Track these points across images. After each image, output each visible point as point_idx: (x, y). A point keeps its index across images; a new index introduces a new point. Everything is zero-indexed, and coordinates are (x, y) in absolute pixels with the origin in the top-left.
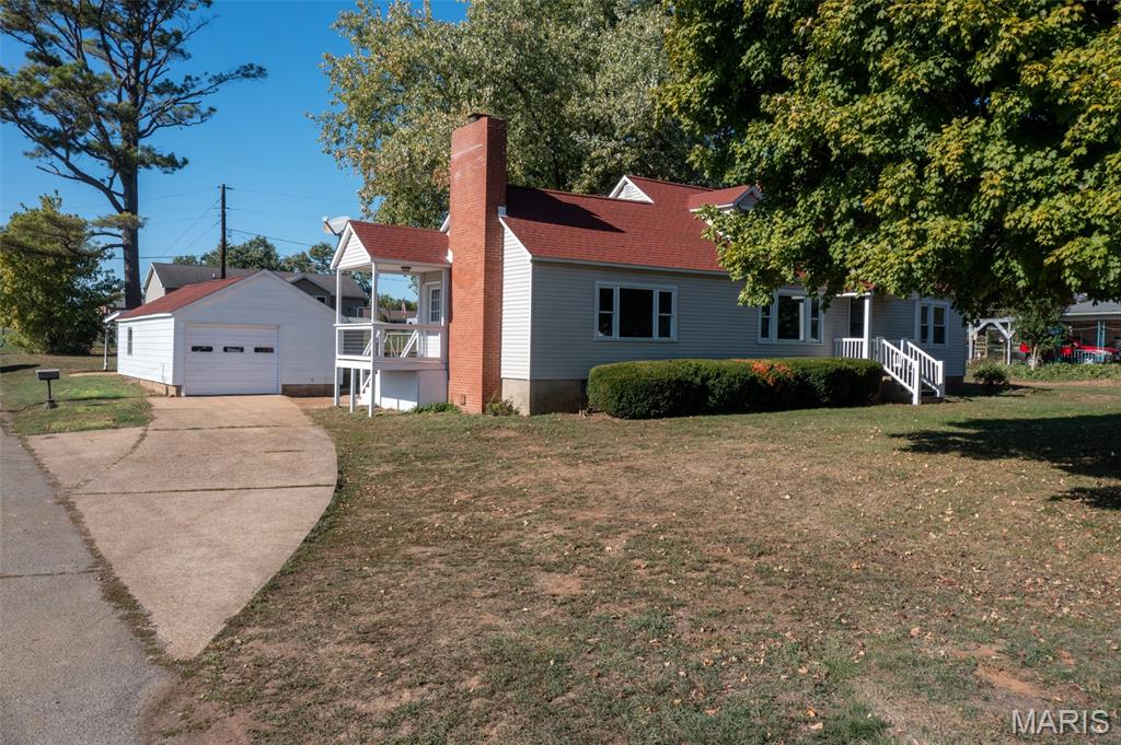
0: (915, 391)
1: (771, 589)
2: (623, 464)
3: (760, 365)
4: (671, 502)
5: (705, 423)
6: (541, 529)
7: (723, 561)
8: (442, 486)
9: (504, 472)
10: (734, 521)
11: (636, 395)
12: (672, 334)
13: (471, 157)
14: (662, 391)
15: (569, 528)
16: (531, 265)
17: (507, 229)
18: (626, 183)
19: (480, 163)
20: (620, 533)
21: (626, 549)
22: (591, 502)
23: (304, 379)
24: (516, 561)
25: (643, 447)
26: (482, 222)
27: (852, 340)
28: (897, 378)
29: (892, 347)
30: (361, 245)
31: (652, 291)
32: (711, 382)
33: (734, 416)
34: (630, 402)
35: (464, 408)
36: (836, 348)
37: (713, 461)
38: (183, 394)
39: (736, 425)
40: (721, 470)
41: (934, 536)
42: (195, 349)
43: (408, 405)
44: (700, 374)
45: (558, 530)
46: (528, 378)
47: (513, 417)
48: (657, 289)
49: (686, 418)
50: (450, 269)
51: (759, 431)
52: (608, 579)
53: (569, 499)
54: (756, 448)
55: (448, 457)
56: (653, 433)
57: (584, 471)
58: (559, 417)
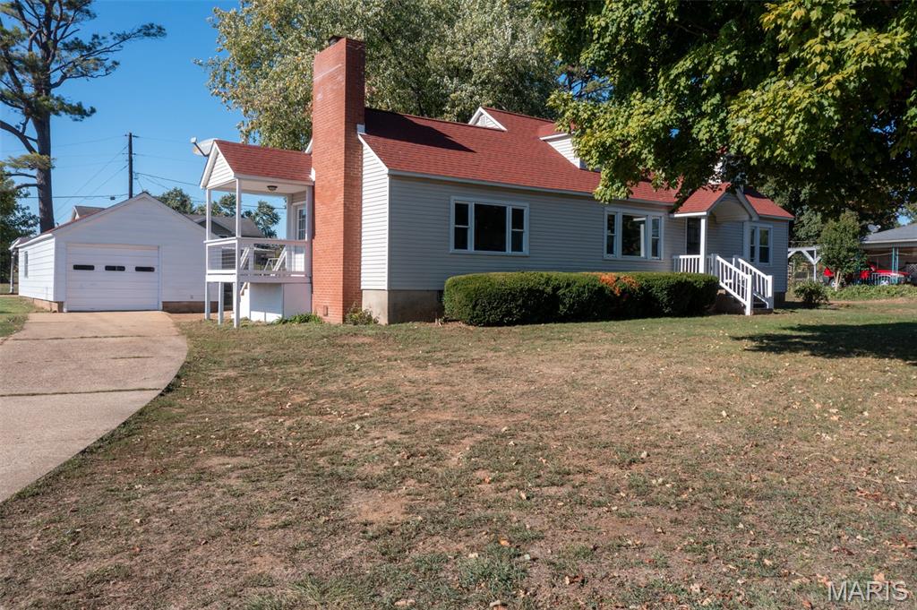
0: (747, 303)
1: (653, 510)
2: (475, 366)
3: (607, 277)
4: (523, 403)
5: (556, 330)
6: (373, 435)
7: (586, 472)
8: (280, 390)
9: (350, 375)
10: (594, 422)
11: (489, 304)
12: (524, 249)
13: (332, 77)
14: (514, 299)
15: (406, 433)
16: (387, 180)
17: (366, 146)
18: (482, 114)
19: (339, 83)
20: (464, 438)
21: (469, 458)
22: (435, 404)
23: (184, 297)
24: (332, 474)
25: (496, 350)
26: (342, 140)
27: (689, 257)
28: (731, 291)
29: (726, 263)
30: (226, 163)
31: (505, 208)
32: (561, 292)
33: (583, 324)
34: (484, 310)
35: (327, 319)
36: (675, 264)
37: (567, 361)
38: (65, 310)
39: (586, 331)
40: (576, 370)
41: (828, 438)
42: (77, 267)
43: (273, 317)
44: (551, 283)
45: (393, 436)
46: (386, 288)
47: (371, 326)
48: (510, 205)
49: (538, 326)
50: (313, 187)
51: (609, 336)
52: (442, 498)
53: (412, 401)
54: (609, 350)
55: (298, 361)
56: (506, 338)
57: (432, 372)
58: (416, 325)
